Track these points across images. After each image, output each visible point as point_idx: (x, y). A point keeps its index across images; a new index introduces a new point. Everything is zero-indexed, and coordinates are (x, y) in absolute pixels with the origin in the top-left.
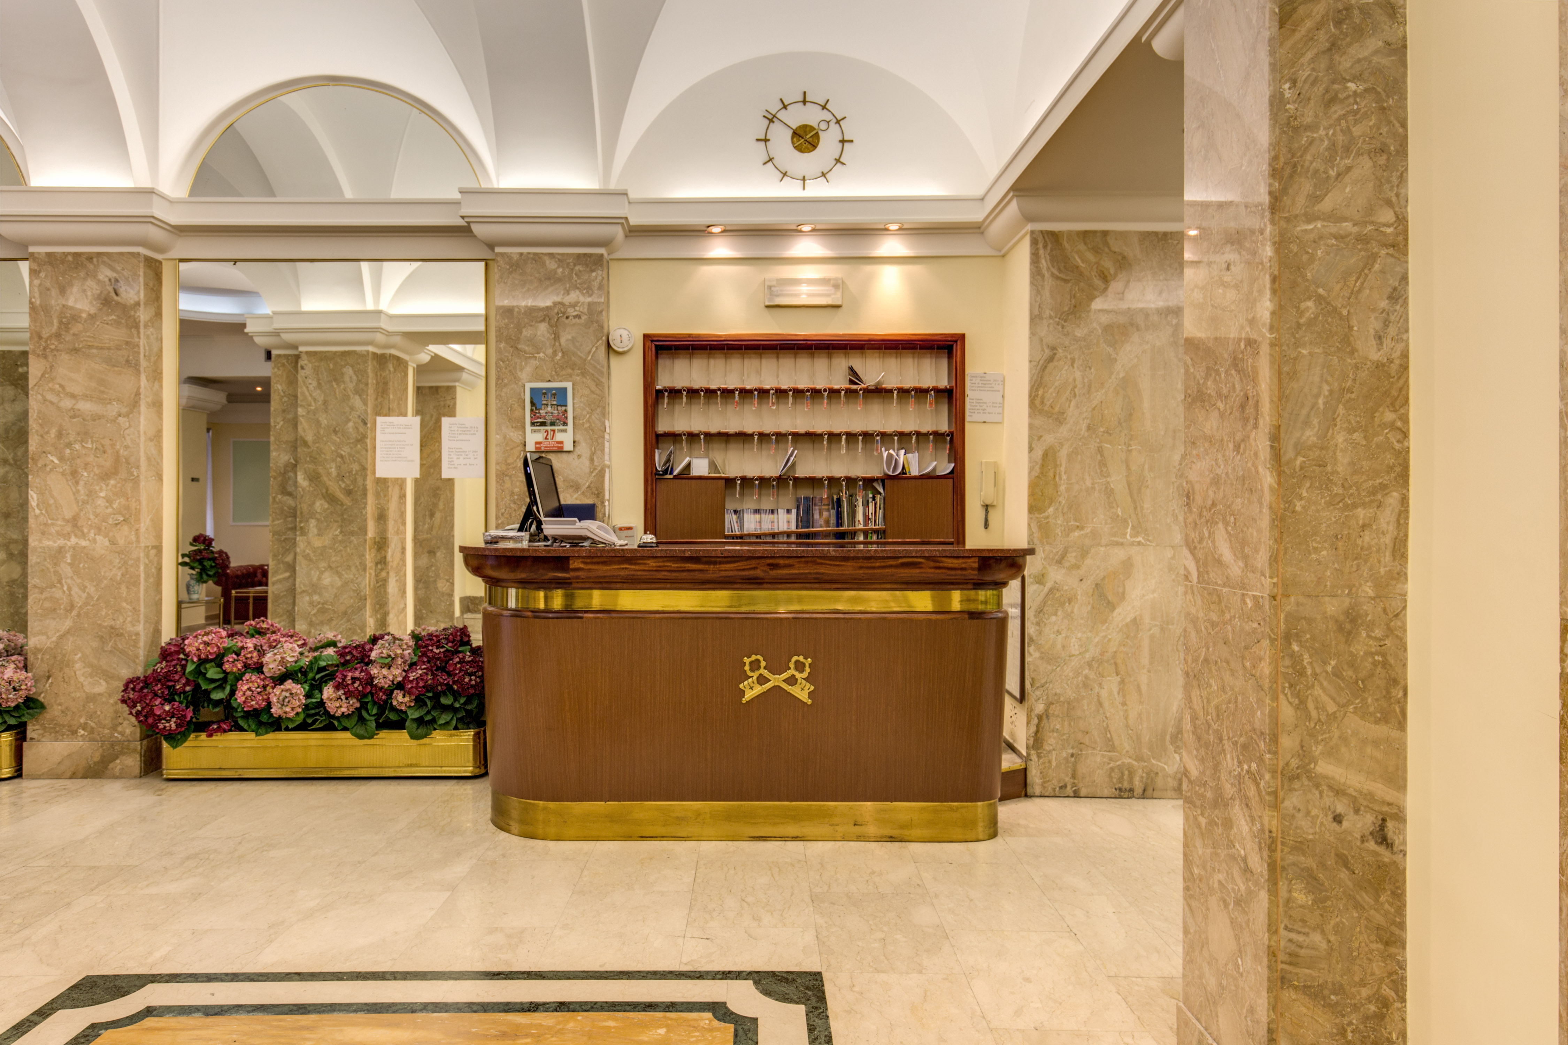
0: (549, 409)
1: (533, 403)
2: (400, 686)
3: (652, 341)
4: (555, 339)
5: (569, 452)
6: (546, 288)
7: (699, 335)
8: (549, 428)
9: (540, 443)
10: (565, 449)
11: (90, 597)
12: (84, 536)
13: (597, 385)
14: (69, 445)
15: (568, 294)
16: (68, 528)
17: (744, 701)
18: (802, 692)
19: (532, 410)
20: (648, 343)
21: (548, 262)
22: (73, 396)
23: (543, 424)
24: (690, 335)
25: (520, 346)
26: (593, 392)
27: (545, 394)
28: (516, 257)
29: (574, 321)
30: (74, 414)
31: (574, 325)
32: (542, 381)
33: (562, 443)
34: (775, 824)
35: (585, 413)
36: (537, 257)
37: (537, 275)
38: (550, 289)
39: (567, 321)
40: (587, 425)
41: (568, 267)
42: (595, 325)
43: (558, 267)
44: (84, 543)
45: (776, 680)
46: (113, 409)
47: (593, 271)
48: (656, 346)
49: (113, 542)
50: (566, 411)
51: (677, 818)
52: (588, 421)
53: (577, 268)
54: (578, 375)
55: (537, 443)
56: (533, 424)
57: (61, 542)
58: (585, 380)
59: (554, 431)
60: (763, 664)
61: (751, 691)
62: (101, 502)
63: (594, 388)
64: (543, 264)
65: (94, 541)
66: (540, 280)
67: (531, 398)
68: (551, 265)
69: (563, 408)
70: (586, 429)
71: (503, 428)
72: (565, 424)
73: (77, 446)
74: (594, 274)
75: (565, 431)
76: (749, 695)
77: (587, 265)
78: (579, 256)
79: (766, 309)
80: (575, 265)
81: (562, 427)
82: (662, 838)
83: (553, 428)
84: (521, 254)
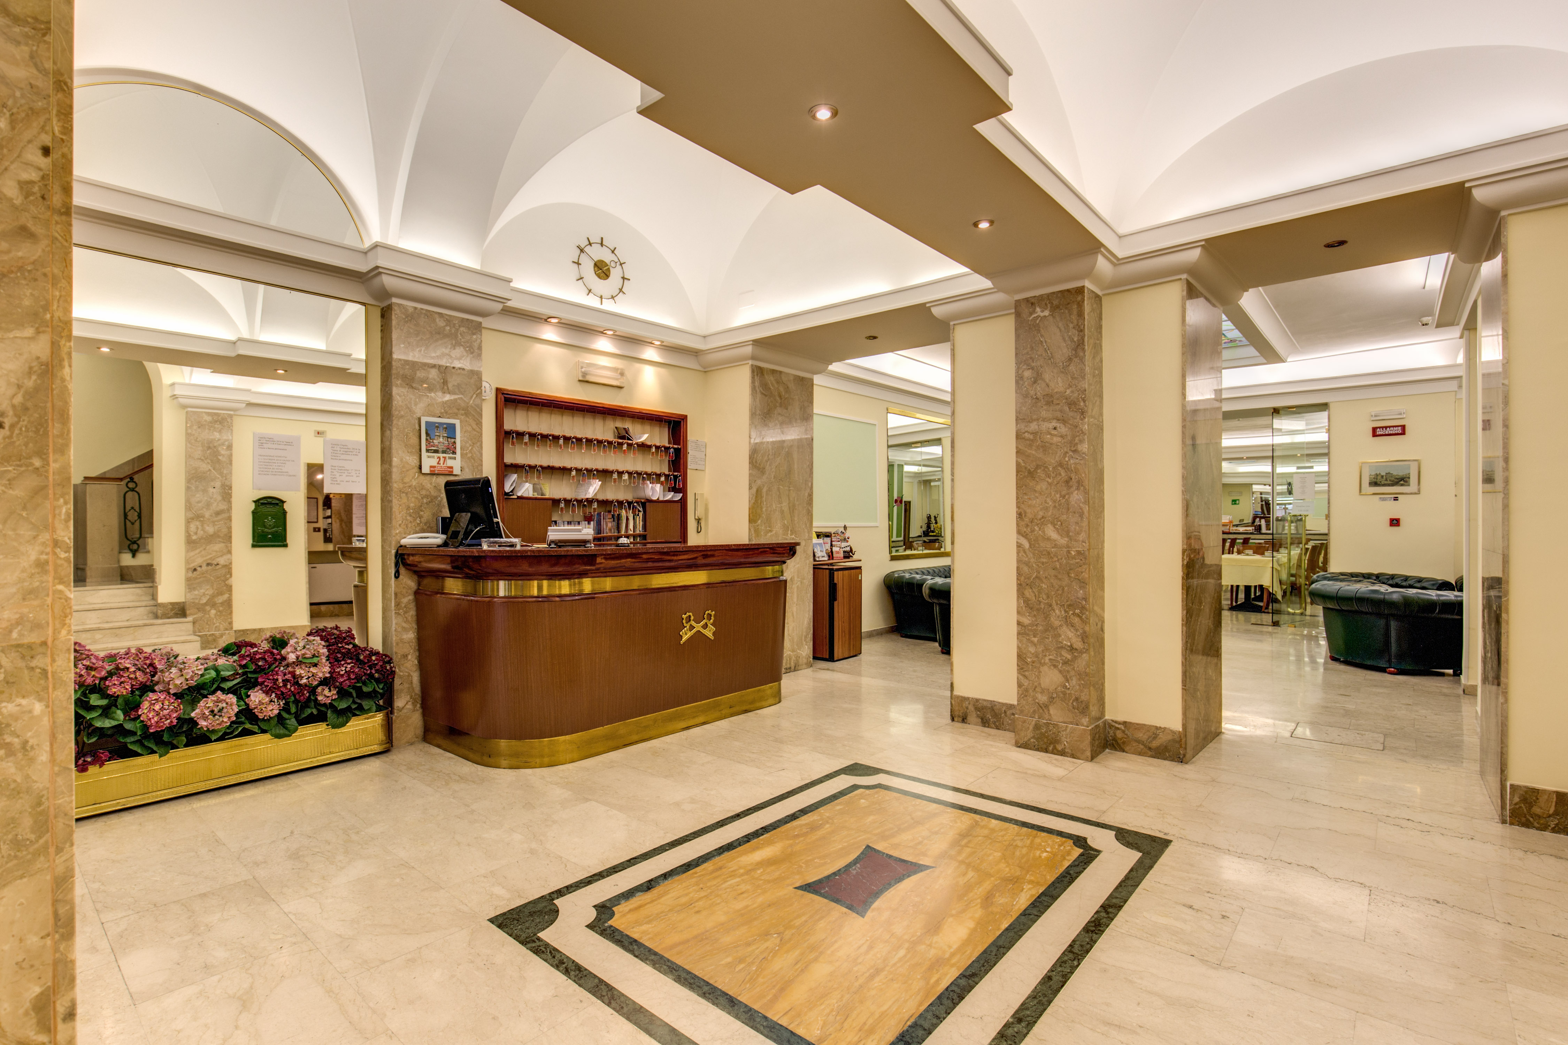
0: (441, 439)
1: (427, 434)
2: (325, 682)
3: (503, 394)
4: (443, 383)
5: (456, 475)
6: (437, 341)
7: (536, 394)
8: (441, 455)
9: (434, 467)
10: (454, 473)
13: (477, 424)
15: (454, 349)
17: (682, 643)
18: (709, 633)
19: (427, 440)
20: (500, 396)
21: (437, 320)
23: (436, 451)
24: (530, 393)
25: (414, 385)
26: (474, 430)
27: (437, 427)
28: (411, 310)
29: (459, 371)
31: (459, 374)
32: (434, 416)
33: (452, 468)
35: (468, 445)
36: (429, 314)
37: (429, 329)
38: (440, 342)
39: (453, 370)
40: (469, 455)
41: (454, 327)
42: (476, 377)
43: (446, 325)
45: (698, 627)
47: (474, 334)
48: (505, 397)
50: (455, 443)
51: (644, 726)
52: (470, 452)
53: (462, 329)
54: (462, 415)
55: (431, 467)
56: (428, 451)
58: (468, 419)
59: (445, 458)
60: (692, 618)
61: (686, 636)
63: (475, 426)
64: (434, 321)
66: (431, 333)
67: (426, 430)
68: (441, 323)
69: (453, 440)
70: (469, 458)
71: (400, 452)
72: (454, 453)
74: (475, 337)
75: (455, 458)
76: (685, 638)
77: (469, 329)
78: (463, 319)
79: (578, 383)
80: (460, 326)
81: (451, 455)
82: (636, 742)
83: (444, 455)
84: (416, 308)
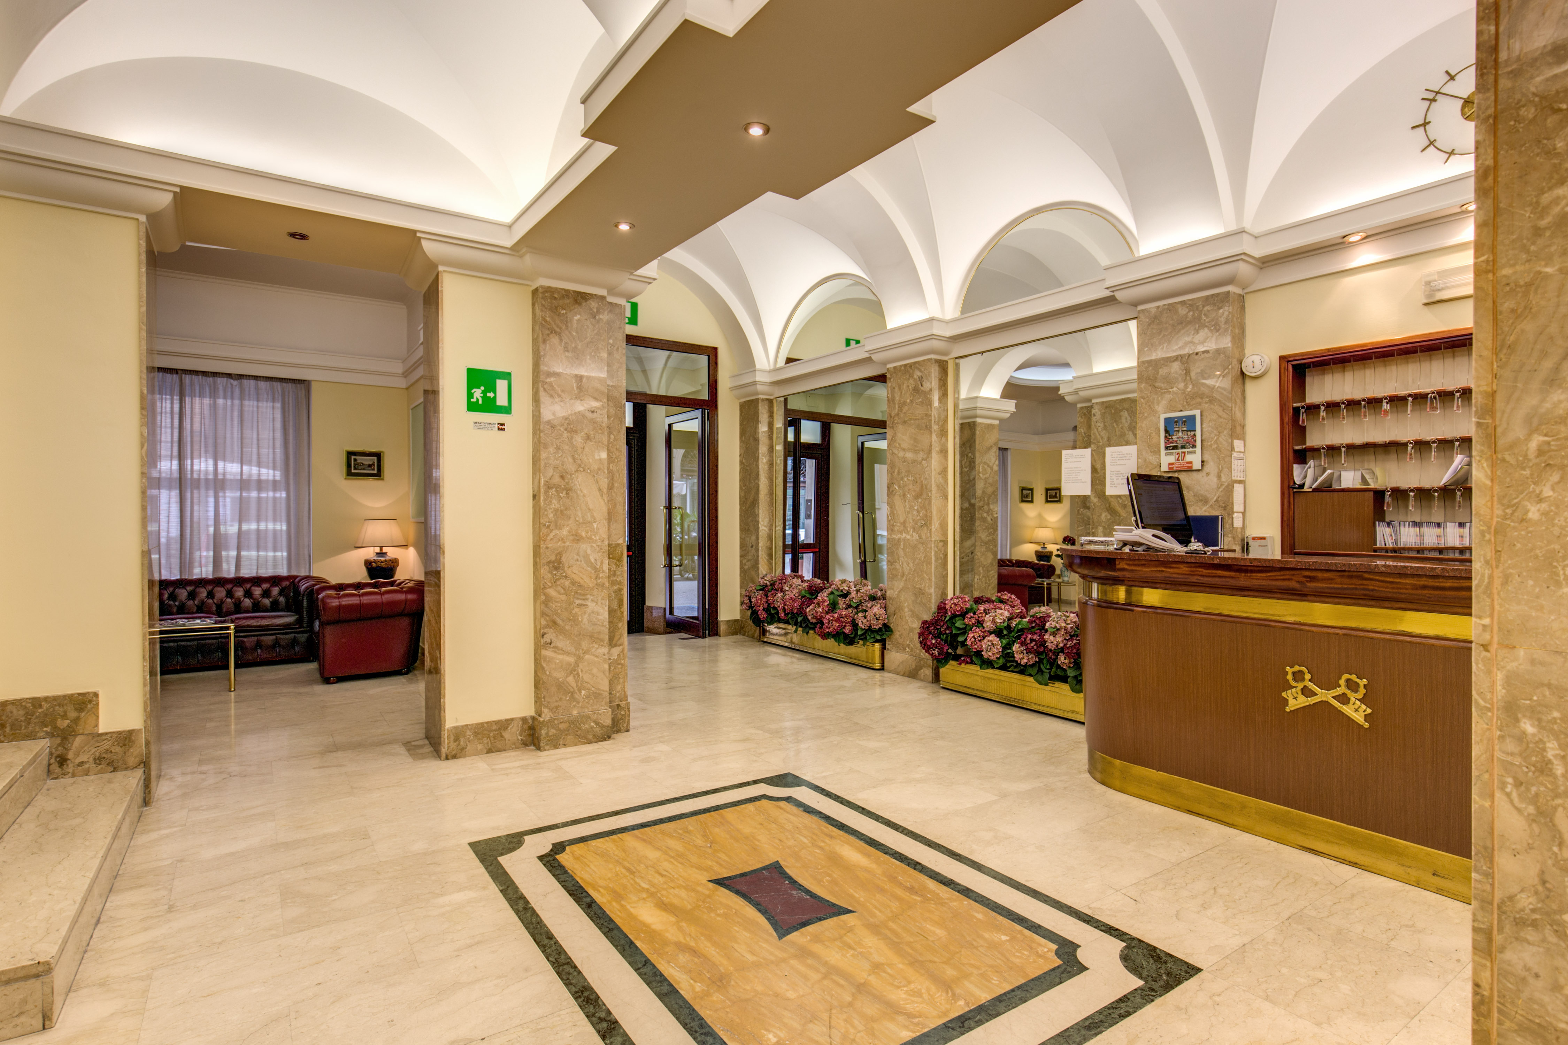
0: (1180, 434)
1: (1166, 431)
2: (1062, 650)
3: (1288, 362)
4: (1186, 374)
5: (1198, 470)
6: (1179, 331)
7: (1340, 348)
8: (1180, 451)
9: (1173, 464)
10: (1194, 468)
11: (910, 569)
12: (908, 533)
13: (1223, 410)
14: (902, 479)
15: (1198, 333)
16: (902, 528)
17: (1288, 709)
18: (1356, 713)
19: (1166, 437)
20: (1284, 364)
21: (1180, 310)
22: (904, 450)
23: (1175, 448)
24: (1329, 350)
25: (1157, 385)
26: (1220, 417)
27: (1176, 422)
28: (1153, 311)
29: (1203, 356)
30: (904, 460)
31: (1203, 359)
32: (1175, 411)
33: (1191, 463)
34: (1328, 841)
35: (1212, 435)
36: (1171, 308)
37: (1171, 322)
38: (1182, 332)
39: (1196, 357)
40: (1214, 446)
41: (1197, 309)
42: (1222, 356)
43: (1189, 311)
44: (908, 537)
45: (1323, 695)
46: (921, 455)
47: (1220, 308)
48: (1293, 366)
49: (920, 537)
50: (1195, 435)
51: (1222, 804)
52: (1216, 442)
53: (1207, 308)
54: (1206, 403)
55: (1170, 464)
56: (1167, 448)
57: (899, 536)
58: (1212, 406)
59: (1184, 453)
60: (1308, 676)
61: (1295, 701)
62: (915, 513)
63: (1221, 413)
64: (1177, 311)
65: (912, 536)
66: (1173, 326)
67: (1165, 427)
68: (1182, 311)
69: (1193, 433)
70: (1214, 450)
71: (1144, 453)
72: (1194, 446)
73: (905, 479)
74: (1221, 311)
75: (1194, 452)
76: (1293, 704)
77: (1214, 304)
78: (1207, 297)
79: (1425, 308)
80: (1204, 306)
81: (1191, 449)
82: (1208, 818)
83: (1183, 450)
84: (1158, 307)
